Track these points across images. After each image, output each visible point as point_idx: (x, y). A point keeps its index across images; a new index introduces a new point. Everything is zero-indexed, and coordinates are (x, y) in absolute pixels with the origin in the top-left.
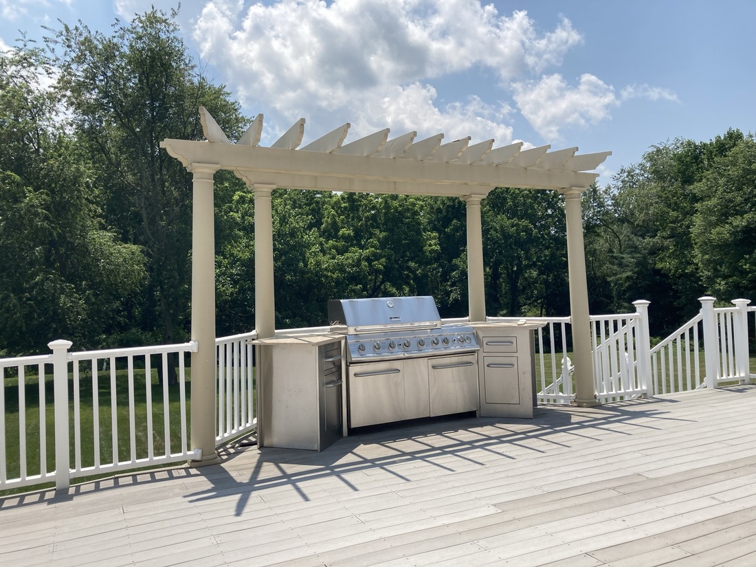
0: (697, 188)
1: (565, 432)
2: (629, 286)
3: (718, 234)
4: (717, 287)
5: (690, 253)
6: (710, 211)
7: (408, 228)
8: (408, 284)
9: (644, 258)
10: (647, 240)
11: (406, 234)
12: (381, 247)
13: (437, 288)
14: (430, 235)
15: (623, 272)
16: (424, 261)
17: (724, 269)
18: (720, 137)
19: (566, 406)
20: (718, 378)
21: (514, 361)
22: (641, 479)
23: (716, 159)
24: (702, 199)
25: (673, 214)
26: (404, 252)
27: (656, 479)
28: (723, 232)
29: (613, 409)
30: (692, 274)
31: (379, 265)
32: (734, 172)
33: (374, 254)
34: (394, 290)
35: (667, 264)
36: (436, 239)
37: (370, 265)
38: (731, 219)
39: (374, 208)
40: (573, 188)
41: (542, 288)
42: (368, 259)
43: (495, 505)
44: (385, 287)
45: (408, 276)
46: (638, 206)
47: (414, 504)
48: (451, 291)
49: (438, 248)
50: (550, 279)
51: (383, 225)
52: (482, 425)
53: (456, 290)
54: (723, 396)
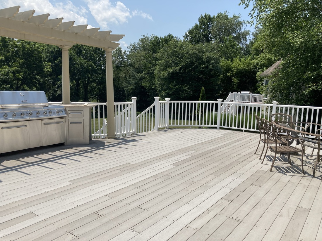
0: (157, 55)
1: (102, 149)
2: (132, 92)
3: (163, 74)
4: (162, 94)
5: (154, 80)
6: (161, 65)
7: (35, 59)
8: (36, 86)
9: (138, 81)
10: (139, 74)
11: (34, 62)
12: (21, 67)
13: (50, 89)
14: (47, 64)
15: (130, 86)
16: (44, 76)
17: (164, 87)
18: (166, 37)
19: (103, 139)
20: (159, 126)
21: (82, 121)
22: (129, 165)
23: (164, 45)
24: (159, 60)
25: (149, 65)
26: (33, 71)
27: (134, 164)
28: (164, 73)
29: (122, 139)
30: (154, 89)
31: (20, 76)
32: (170, 51)
33: (17, 71)
34: (28, 89)
35: (146, 84)
36: (50, 66)
37: (14, 76)
38: (168, 69)
39: (16, 47)
40: (109, 48)
41: (98, 91)
42: (13, 72)
43: (70, 181)
44: (23, 87)
45: (36, 83)
46: (137, 60)
47: (32, 185)
48: (57, 90)
49: (51, 70)
50: (101, 87)
51: (22, 56)
52: (67, 149)
53: (59, 90)
54: (160, 133)
